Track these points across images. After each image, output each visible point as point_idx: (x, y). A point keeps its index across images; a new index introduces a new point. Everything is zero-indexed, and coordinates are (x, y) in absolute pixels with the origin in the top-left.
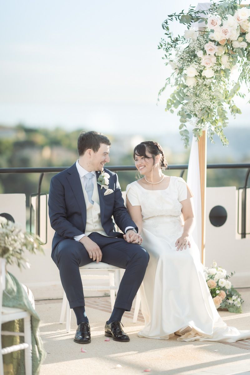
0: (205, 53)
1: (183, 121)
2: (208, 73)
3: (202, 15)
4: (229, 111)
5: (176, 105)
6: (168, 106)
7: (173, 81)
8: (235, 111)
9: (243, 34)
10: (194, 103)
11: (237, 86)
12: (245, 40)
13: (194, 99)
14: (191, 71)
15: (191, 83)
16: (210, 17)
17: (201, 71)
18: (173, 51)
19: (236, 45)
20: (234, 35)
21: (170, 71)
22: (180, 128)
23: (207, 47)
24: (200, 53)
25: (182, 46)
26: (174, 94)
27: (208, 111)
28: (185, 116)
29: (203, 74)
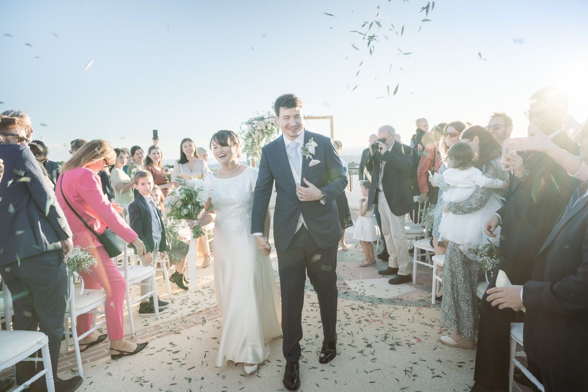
0: (255, 134)
1: (248, 157)
2: (256, 141)
3: (252, 122)
7: (244, 144)
9: (266, 127)
12: (267, 129)
14: (250, 140)
15: (250, 144)
16: (255, 122)
18: (243, 134)
19: (264, 131)
20: (264, 128)
22: (247, 159)
23: (256, 132)
24: (253, 134)
25: (246, 133)
27: (255, 153)
28: (248, 155)
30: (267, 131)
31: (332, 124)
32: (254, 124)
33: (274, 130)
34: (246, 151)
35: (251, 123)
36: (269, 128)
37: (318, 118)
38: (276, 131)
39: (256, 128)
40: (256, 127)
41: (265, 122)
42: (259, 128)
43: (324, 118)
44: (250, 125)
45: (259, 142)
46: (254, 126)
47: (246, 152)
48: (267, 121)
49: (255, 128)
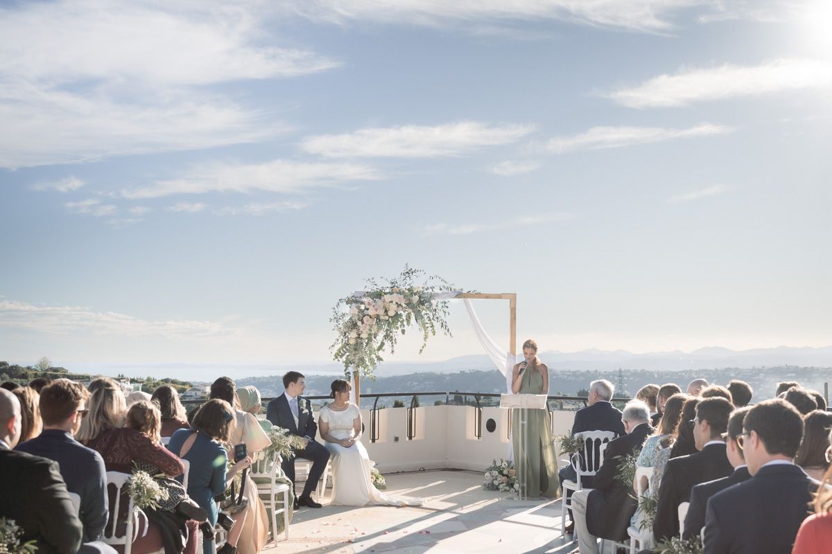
0: (363, 323)
1: (347, 367)
2: (364, 336)
3: (358, 299)
4: (376, 359)
5: (341, 357)
6: (336, 358)
7: (340, 341)
8: (380, 359)
9: (386, 311)
10: (355, 355)
11: (383, 344)
12: (387, 315)
13: (354, 353)
14: (353, 335)
15: (352, 342)
16: (365, 300)
17: (359, 335)
19: (382, 318)
20: (381, 312)
21: (337, 334)
22: (345, 371)
23: (365, 319)
24: (359, 323)
25: (347, 318)
26: (339, 349)
27: (362, 360)
28: (347, 363)
29: (361, 336)
30: (387, 318)
31: (513, 311)
32: (362, 303)
33: (401, 315)
34: (344, 355)
35: (357, 302)
36: (391, 313)
37: (487, 296)
38: (404, 318)
39: (366, 312)
40: (368, 309)
41: (384, 301)
42: (371, 312)
43: (499, 296)
44: (354, 305)
45: (370, 339)
46: (363, 307)
47: (344, 358)
48: (387, 298)
49: (363, 311)
